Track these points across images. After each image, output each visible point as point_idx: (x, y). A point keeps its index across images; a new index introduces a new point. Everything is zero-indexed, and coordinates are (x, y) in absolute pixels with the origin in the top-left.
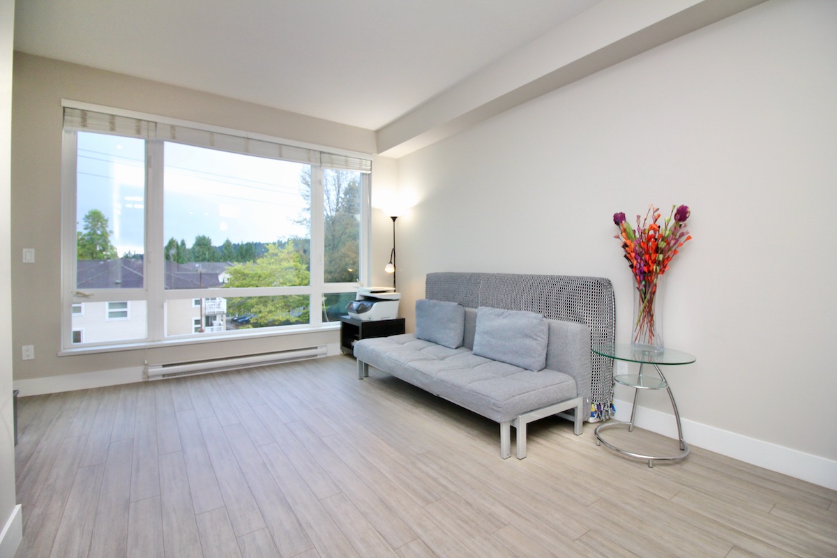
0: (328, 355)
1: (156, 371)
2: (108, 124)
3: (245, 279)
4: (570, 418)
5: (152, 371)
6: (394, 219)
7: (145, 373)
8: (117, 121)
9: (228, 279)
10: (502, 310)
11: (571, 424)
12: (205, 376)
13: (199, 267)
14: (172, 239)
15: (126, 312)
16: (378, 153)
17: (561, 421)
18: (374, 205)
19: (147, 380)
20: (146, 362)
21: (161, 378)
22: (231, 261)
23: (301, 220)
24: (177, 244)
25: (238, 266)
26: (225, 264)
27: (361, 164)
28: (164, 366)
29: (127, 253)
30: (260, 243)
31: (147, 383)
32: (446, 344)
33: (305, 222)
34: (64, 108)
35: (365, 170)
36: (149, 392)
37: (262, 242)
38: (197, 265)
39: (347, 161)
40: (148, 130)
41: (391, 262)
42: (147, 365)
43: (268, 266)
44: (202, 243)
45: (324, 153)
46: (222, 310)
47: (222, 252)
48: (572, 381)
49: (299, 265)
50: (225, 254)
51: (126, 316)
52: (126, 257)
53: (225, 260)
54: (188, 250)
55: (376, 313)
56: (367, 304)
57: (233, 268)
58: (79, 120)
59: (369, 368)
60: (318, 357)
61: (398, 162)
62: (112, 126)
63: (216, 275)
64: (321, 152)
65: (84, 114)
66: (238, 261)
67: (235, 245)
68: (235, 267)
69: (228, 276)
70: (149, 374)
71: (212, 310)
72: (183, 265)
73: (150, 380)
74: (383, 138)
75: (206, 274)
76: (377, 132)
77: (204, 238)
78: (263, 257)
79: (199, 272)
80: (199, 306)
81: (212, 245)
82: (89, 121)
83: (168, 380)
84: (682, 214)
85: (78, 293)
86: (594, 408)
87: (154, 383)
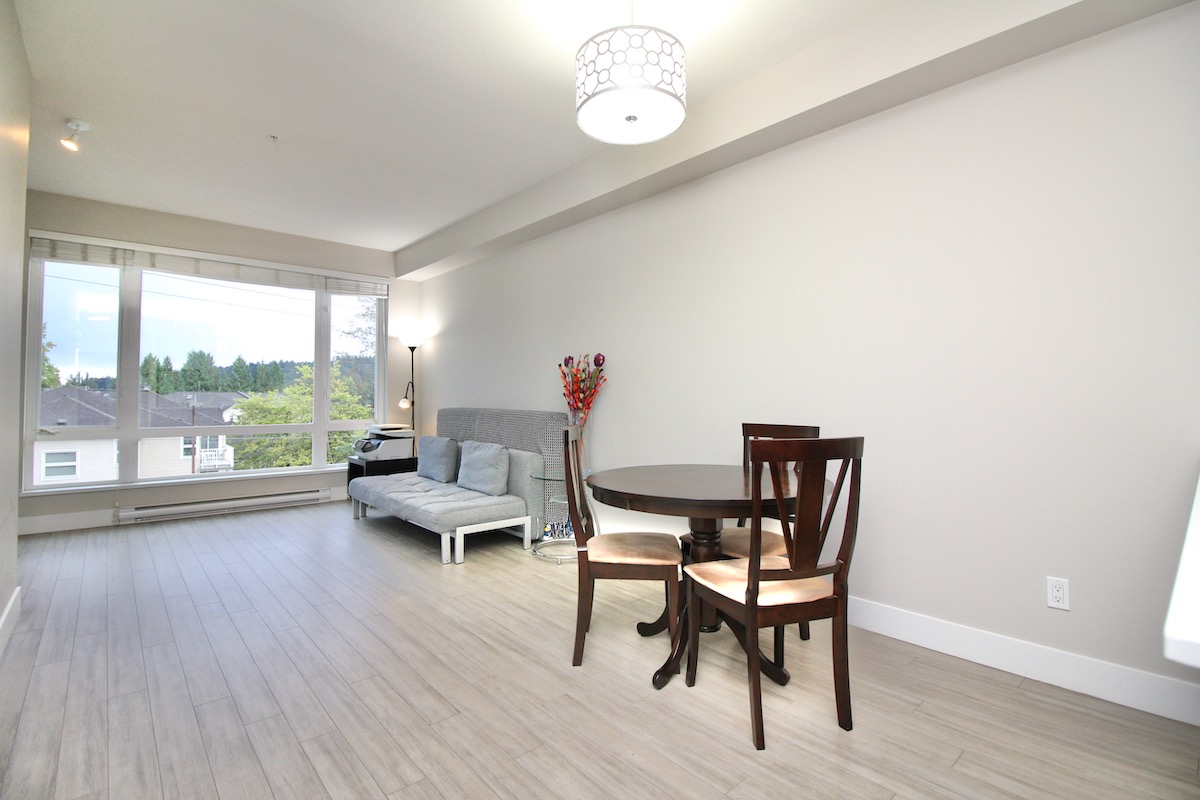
0: (332, 500)
1: (128, 513)
2: (80, 254)
3: (264, 417)
4: (519, 534)
5: (123, 514)
6: (412, 349)
7: (115, 516)
8: (90, 251)
9: (239, 417)
10: (478, 443)
11: (520, 541)
12: (185, 520)
13: (193, 399)
14: (150, 355)
15: (75, 466)
16: (397, 276)
17: (508, 537)
18: (390, 333)
19: (117, 523)
20: (117, 504)
21: (134, 522)
22: (244, 389)
23: (354, 329)
24: (159, 364)
25: (254, 398)
26: (235, 394)
27: (375, 289)
28: (137, 509)
29: (74, 376)
30: (292, 363)
31: (118, 526)
32: (439, 479)
33: (360, 333)
34: (32, 238)
35: (381, 295)
36: (121, 534)
37: (296, 361)
38: (190, 397)
39: (358, 286)
40: (124, 259)
41: (406, 397)
42: (118, 507)
43: (301, 397)
44: (200, 361)
45: (330, 278)
46: (227, 463)
47: (232, 375)
48: (522, 503)
49: (349, 396)
50: (235, 380)
51: (74, 473)
52: (73, 383)
53: (235, 389)
54: (176, 373)
55: (385, 452)
56: (374, 442)
57: (247, 400)
58: (48, 250)
59: (367, 509)
60: (320, 501)
61: (419, 286)
62: (84, 255)
63: (220, 412)
64: (326, 278)
65: (53, 244)
66: (255, 390)
67: (252, 365)
68: (250, 400)
69: (238, 412)
70: (120, 517)
71: (212, 463)
72: (166, 397)
73: (121, 523)
74: (401, 262)
75: (201, 409)
76: (395, 253)
77: (201, 355)
78: (293, 384)
79: (191, 406)
80: (190, 457)
81: (215, 364)
82: (59, 251)
83: (141, 524)
84: (599, 361)
85: (42, 431)
86: (548, 528)
87: (126, 526)
